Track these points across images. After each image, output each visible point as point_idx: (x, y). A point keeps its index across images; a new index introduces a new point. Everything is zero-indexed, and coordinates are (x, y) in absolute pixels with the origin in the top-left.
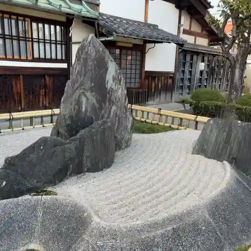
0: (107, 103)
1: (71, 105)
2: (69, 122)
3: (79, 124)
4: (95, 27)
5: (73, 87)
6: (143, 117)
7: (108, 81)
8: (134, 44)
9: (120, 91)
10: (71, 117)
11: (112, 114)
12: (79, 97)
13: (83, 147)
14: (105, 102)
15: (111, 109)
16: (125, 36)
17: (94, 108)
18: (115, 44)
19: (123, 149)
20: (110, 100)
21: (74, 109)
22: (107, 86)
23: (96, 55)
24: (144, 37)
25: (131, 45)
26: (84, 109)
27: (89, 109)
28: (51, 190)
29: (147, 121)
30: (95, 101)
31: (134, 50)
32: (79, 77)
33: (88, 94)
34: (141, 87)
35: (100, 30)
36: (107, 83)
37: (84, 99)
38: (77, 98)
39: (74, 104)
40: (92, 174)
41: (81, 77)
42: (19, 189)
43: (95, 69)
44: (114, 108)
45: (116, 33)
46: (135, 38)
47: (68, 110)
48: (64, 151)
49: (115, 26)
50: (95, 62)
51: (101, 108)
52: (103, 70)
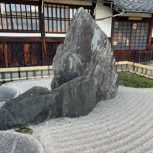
0: (92, 63)
1: (60, 63)
2: (59, 76)
3: (67, 78)
4: (110, 7)
5: (62, 50)
6: (142, 73)
7: (93, 45)
8: (143, 18)
9: (105, 52)
10: (60, 72)
11: (96, 71)
12: (67, 57)
13: (63, 97)
14: (89, 62)
15: (95, 67)
16: (133, 11)
17: (79, 67)
18: (128, 19)
19: (107, 99)
20: (94, 60)
21: (63, 67)
22: (92, 49)
23: (83, 23)
24: (149, 11)
25: (141, 19)
26: (71, 67)
27: (75, 67)
28: (31, 128)
29: (145, 76)
30: (80, 61)
31: (143, 22)
32: (68, 42)
33: (75, 55)
34: (147, 50)
35: (114, 9)
36: (92, 46)
37: (71, 59)
38: (65, 59)
39: (62, 62)
40: (69, 119)
41: (69, 41)
42: (7, 124)
43: (81, 35)
44: (98, 67)
45: (125, 9)
46: (141, 13)
47: (57, 67)
48: (46, 99)
49: (126, 5)
50: (82, 30)
51: (85, 66)
52: (89, 36)
